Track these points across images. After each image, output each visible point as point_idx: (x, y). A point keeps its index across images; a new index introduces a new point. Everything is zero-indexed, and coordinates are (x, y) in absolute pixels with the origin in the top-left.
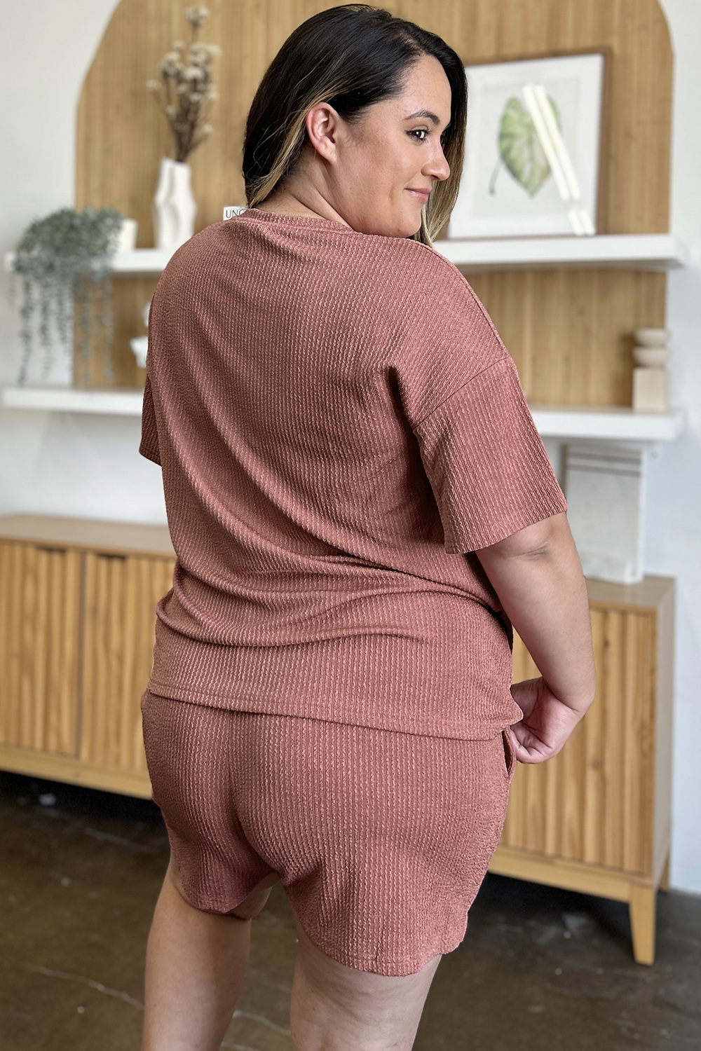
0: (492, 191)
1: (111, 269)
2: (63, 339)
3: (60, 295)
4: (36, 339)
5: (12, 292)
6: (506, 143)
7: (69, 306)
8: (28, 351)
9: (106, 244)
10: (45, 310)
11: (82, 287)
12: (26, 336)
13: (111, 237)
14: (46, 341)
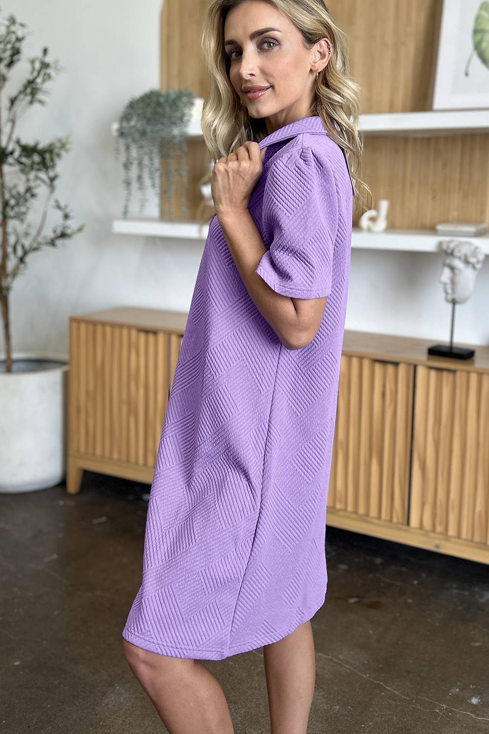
0: (467, 74)
1: (186, 134)
2: (153, 185)
3: (151, 153)
4: (135, 185)
5: (117, 151)
6: (479, 37)
7: (157, 161)
8: (129, 194)
9: (183, 115)
10: (140, 164)
11: (166, 147)
12: (128, 183)
13: (186, 111)
14: (141, 187)
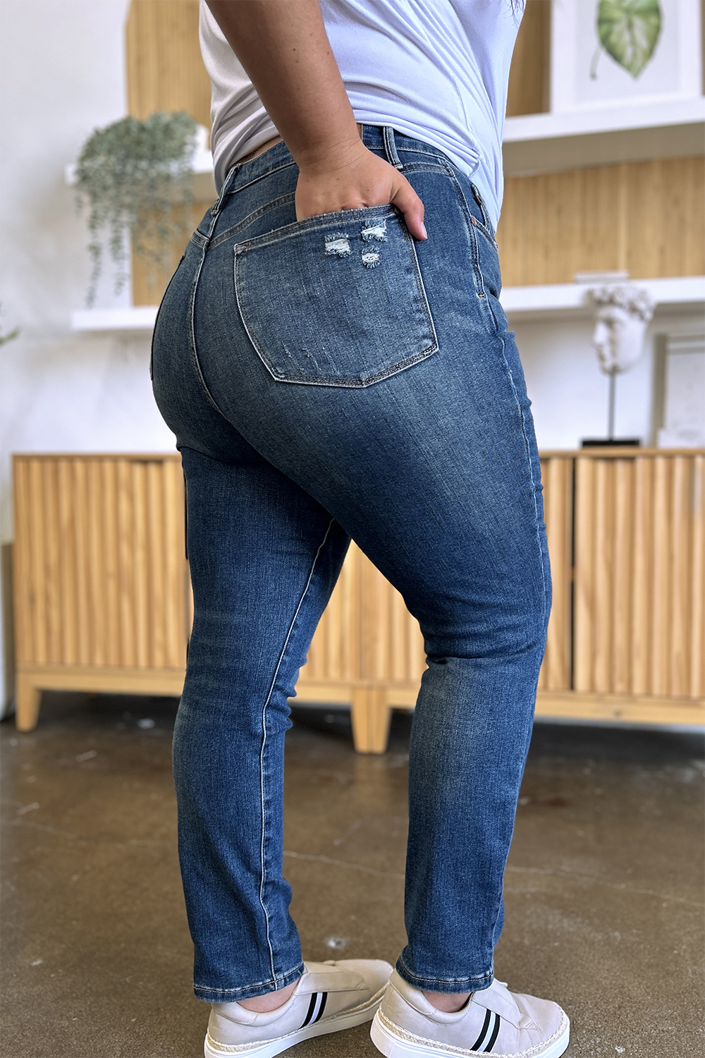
0: (593, 76)
6: (605, 28)
